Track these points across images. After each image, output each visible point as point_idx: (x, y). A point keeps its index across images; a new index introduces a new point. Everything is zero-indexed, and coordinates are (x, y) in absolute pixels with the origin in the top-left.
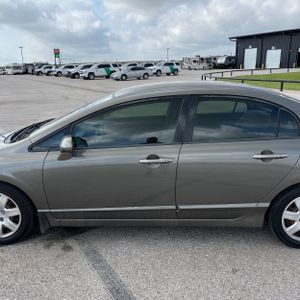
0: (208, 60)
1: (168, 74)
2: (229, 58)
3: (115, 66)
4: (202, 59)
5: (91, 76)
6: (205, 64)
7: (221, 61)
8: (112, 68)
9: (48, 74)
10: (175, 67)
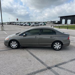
0: (53, 22)
1: (44, 25)
2: (58, 22)
3: (31, 23)
4: (52, 22)
5: (26, 25)
6: (53, 23)
7: (57, 22)
8: (30, 24)
9: (15, 24)
10: (45, 23)
